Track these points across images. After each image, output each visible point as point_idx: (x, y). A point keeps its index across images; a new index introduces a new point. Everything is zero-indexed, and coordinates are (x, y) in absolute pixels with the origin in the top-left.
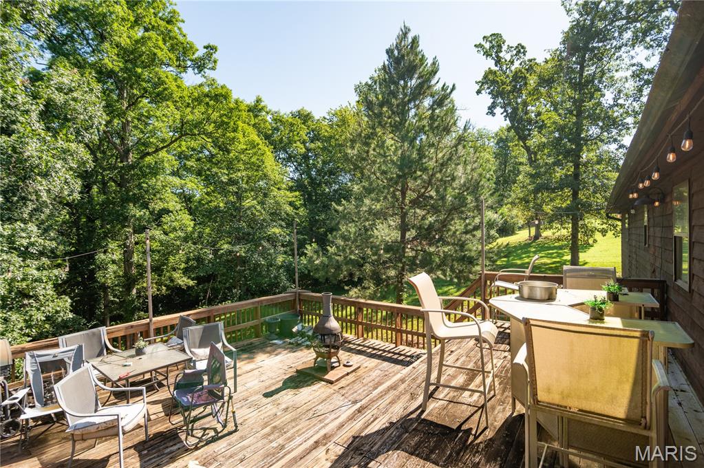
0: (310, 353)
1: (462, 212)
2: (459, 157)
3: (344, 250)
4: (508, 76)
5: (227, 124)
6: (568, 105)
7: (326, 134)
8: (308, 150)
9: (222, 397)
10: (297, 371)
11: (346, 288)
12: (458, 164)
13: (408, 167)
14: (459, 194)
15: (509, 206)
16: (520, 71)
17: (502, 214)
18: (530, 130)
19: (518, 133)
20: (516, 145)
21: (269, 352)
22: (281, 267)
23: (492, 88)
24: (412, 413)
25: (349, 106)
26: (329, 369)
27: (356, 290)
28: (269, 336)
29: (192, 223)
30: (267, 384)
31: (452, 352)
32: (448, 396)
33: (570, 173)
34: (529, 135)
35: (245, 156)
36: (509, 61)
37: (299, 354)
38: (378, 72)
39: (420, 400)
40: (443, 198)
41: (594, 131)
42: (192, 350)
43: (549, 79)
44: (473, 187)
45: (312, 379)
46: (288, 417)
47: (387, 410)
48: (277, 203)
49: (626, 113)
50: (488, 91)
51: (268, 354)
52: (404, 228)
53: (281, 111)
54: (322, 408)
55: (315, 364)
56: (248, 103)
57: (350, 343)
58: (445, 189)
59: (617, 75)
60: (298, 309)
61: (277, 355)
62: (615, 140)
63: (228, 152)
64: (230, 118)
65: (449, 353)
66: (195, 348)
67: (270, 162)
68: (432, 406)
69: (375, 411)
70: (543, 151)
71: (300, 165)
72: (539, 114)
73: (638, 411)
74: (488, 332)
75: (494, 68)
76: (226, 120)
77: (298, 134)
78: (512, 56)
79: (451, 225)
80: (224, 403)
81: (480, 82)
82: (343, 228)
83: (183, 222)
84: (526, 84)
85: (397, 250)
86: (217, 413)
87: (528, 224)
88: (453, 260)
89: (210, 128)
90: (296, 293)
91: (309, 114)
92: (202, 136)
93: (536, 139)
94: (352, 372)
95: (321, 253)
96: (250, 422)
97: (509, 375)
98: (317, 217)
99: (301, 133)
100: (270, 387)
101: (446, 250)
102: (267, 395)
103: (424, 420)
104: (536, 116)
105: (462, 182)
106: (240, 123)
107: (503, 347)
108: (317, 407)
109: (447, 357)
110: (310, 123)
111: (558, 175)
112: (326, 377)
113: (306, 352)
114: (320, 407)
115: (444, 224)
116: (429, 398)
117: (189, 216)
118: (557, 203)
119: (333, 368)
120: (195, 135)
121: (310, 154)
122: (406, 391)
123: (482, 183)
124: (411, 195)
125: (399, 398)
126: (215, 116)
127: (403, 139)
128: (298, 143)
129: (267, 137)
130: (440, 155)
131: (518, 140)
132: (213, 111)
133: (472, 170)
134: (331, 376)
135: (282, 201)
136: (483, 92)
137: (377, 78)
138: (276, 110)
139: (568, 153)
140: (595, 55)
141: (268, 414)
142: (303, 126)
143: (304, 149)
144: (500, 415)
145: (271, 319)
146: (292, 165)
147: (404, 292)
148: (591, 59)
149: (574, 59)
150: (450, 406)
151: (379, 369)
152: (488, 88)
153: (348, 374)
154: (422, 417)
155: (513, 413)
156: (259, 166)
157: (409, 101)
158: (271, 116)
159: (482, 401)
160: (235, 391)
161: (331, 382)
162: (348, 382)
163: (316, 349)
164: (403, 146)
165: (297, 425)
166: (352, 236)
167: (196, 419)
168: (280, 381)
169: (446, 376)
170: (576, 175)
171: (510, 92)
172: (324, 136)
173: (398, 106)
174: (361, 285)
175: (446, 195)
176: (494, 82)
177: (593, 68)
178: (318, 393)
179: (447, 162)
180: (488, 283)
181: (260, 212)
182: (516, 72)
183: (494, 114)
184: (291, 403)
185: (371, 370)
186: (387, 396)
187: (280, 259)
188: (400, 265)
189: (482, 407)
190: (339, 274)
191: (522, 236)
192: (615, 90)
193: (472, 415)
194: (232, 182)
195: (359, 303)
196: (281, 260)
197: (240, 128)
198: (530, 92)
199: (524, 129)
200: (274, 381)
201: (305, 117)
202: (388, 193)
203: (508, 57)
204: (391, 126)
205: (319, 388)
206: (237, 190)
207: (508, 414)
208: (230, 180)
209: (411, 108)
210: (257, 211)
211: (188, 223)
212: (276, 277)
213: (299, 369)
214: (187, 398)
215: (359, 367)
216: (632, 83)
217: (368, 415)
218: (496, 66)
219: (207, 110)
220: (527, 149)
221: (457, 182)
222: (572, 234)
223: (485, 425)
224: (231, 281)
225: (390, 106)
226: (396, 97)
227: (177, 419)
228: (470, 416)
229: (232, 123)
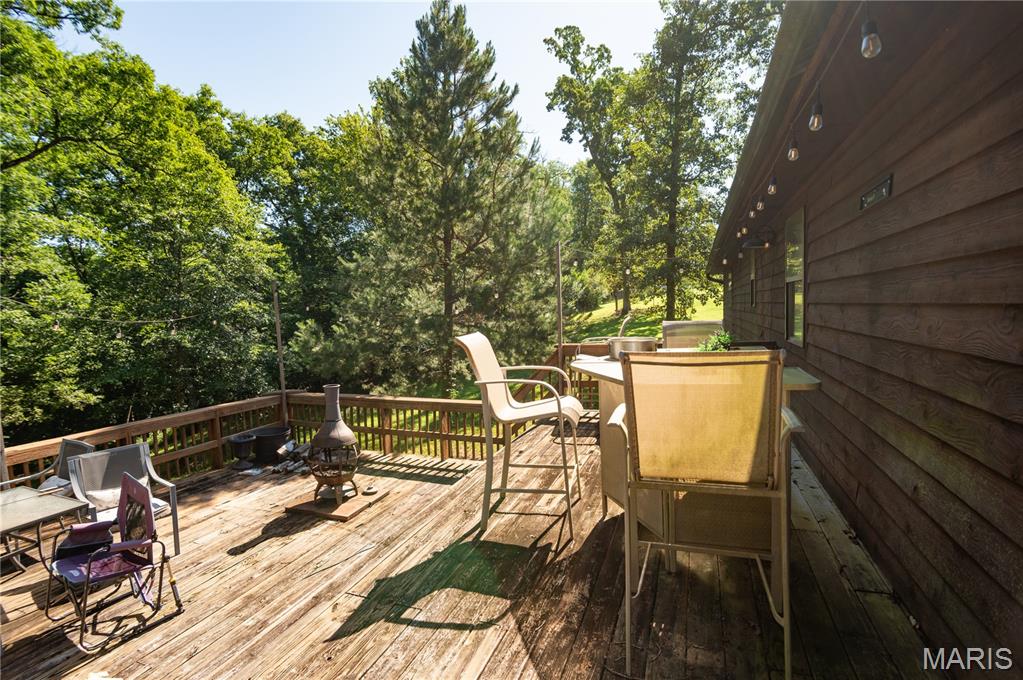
0: (308, 483)
1: (531, 270)
2: (526, 191)
3: (359, 330)
4: (588, 89)
5: (147, 124)
6: (662, 132)
7: (325, 155)
8: (297, 180)
9: (149, 561)
10: (287, 510)
11: (365, 387)
12: (524, 202)
13: (453, 200)
14: (526, 244)
15: (591, 270)
16: (604, 82)
17: (582, 281)
18: (616, 166)
19: (600, 169)
20: (599, 187)
21: (237, 489)
22: (257, 363)
23: (567, 103)
24: (466, 536)
25: (360, 114)
26: (339, 500)
27: (380, 389)
28: (238, 463)
29: (88, 297)
30: (235, 534)
31: (521, 452)
32: (519, 506)
33: (665, 223)
34: (615, 173)
35: (183, 181)
36: (590, 68)
37: (290, 486)
38: (404, 65)
39: (478, 517)
40: (503, 248)
41: (692, 169)
42: (90, 493)
43: (639, 95)
44: (545, 233)
45: (312, 519)
46: (273, 578)
47: (429, 537)
48: (246, 261)
49: (729, 147)
50: (562, 107)
51: (236, 492)
52: (449, 296)
53: (247, 114)
54: (329, 558)
55: (316, 495)
56: (187, 95)
57: (372, 462)
58: (507, 236)
59: (720, 97)
60: (287, 419)
61: (251, 491)
62: (717, 181)
63: (153, 174)
64: (151, 114)
65: (517, 453)
66: (94, 488)
67: (229, 191)
68: (495, 523)
69: (411, 541)
70: (632, 194)
71: (284, 203)
72: (627, 143)
73: (764, 469)
74: (570, 408)
75: (570, 76)
76: (144, 117)
77: (278, 153)
78: (593, 62)
79: (515, 288)
80: (154, 569)
81: (551, 94)
82: (357, 297)
83: (70, 294)
84: (611, 101)
85: (441, 325)
86: (141, 589)
87: (614, 296)
88: (519, 337)
89: (115, 130)
90: (281, 394)
91: (295, 123)
92: (97, 142)
93: (624, 176)
94: (377, 501)
95: (322, 335)
96: (205, 596)
97: (597, 472)
98: (315, 286)
99: (284, 151)
100: (240, 538)
101: (510, 324)
102: (234, 552)
103: (484, 541)
104: (623, 147)
105: (530, 226)
106: (170, 124)
107: (588, 440)
108: (321, 558)
109: (514, 459)
110: (297, 137)
111: (651, 226)
112: (335, 513)
113: (301, 482)
114: (326, 557)
115: (506, 289)
116: (491, 513)
117: (79, 285)
118: (650, 263)
119: (346, 499)
120: (84, 141)
121: (300, 187)
122: (457, 508)
123: (556, 228)
124: (459, 247)
125: (446, 518)
126: (122, 108)
127: (445, 161)
128: (279, 168)
129: (224, 155)
130: (499, 188)
131: (602, 180)
132: (118, 101)
133: (543, 210)
134: (342, 510)
135: (253, 257)
136: (556, 107)
137: (404, 74)
138: (239, 113)
139: (661, 196)
140: (694, 67)
141: (238, 579)
142: (286, 141)
143: (289, 179)
144: (588, 522)
145: (239, 437)
146: (269, 203)
147: (451, 387)
148: (689, 72)
149: (670, 71)
150: (520, 520)
151: (418, 494)
152: (563, 103)
153: (370, 505)
154: (482, 539)
155: (604, 517)
156: (210, 200)
157: (453, 105)
158: (229, 121)
159: (564, 507)
160: (177, 552)
161: (343, 520)
162: (370, 516)
163: (318, 473)
164: (446, 170)
165: (288, 588)
166: (371, 306)
167: (101, 606)
168: (257, 528)
169: (513, 483)
170: (672, 226)
171: (591, 111)
172: (322, 159)
173: (436, 109)
174: (388, 382)
175: (508, 244)
176: (570, 95)
177: (692, 85)
178: (323, 537)
179: (509, 197)
180: (567, 358)
181: (216, 275)
182: (598, 83)
183: (569, 140)
184: (277, 559)
185: (405, 495)
186: (429, 519)
187: (255, 351)
188: (446, 348)
189: (564, 515)
190: (353, 366)
191: (607, 310)
192: (717, 116)
193: (551, 526)
194: (160, 224)
195: (385, 401)
196: (256, 353)
197: (171, 133)
198: (616, 111)
199: (609, 164)
200: (246, 529)
201: (290, 128)
202: (424, 242)
203: (587, 62)
204: (427, 140)
205: (325, 530)
206: (170, 239)
207: (598, 519)
208: (157, 220)
209: (456, 116)
210: (210, 274)
211: (79, 296)
212: (248, 381)
213: (289, 506)
214: (80, 571)
215: (387, 494)
216: (736, 109)
217: (400, 548)
218: (573, 73)
219: (106, 98)
220: (613, 191)
221: (523, 226)
222: (667, 304)
223: (569, 537)
224: (168, 389)
225: (424, 109)
226: (433, 97)
227: (64, 612)
228: (548, 529)
229: (156, 123)
